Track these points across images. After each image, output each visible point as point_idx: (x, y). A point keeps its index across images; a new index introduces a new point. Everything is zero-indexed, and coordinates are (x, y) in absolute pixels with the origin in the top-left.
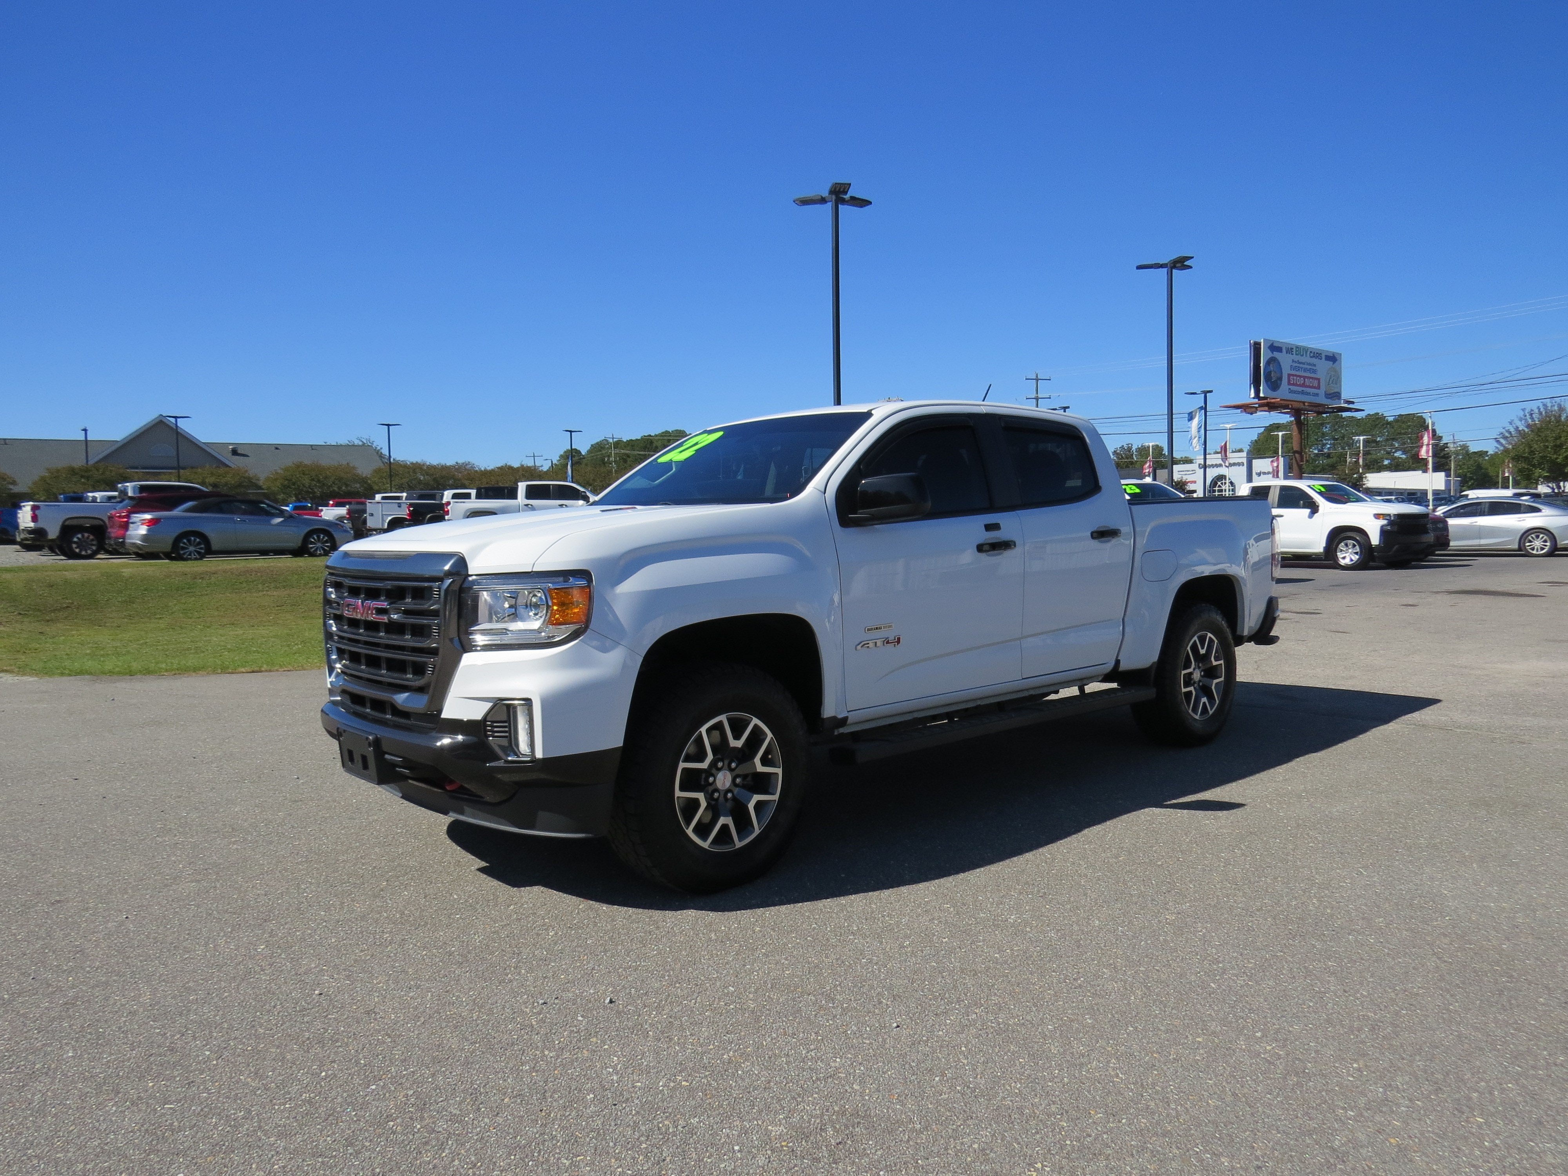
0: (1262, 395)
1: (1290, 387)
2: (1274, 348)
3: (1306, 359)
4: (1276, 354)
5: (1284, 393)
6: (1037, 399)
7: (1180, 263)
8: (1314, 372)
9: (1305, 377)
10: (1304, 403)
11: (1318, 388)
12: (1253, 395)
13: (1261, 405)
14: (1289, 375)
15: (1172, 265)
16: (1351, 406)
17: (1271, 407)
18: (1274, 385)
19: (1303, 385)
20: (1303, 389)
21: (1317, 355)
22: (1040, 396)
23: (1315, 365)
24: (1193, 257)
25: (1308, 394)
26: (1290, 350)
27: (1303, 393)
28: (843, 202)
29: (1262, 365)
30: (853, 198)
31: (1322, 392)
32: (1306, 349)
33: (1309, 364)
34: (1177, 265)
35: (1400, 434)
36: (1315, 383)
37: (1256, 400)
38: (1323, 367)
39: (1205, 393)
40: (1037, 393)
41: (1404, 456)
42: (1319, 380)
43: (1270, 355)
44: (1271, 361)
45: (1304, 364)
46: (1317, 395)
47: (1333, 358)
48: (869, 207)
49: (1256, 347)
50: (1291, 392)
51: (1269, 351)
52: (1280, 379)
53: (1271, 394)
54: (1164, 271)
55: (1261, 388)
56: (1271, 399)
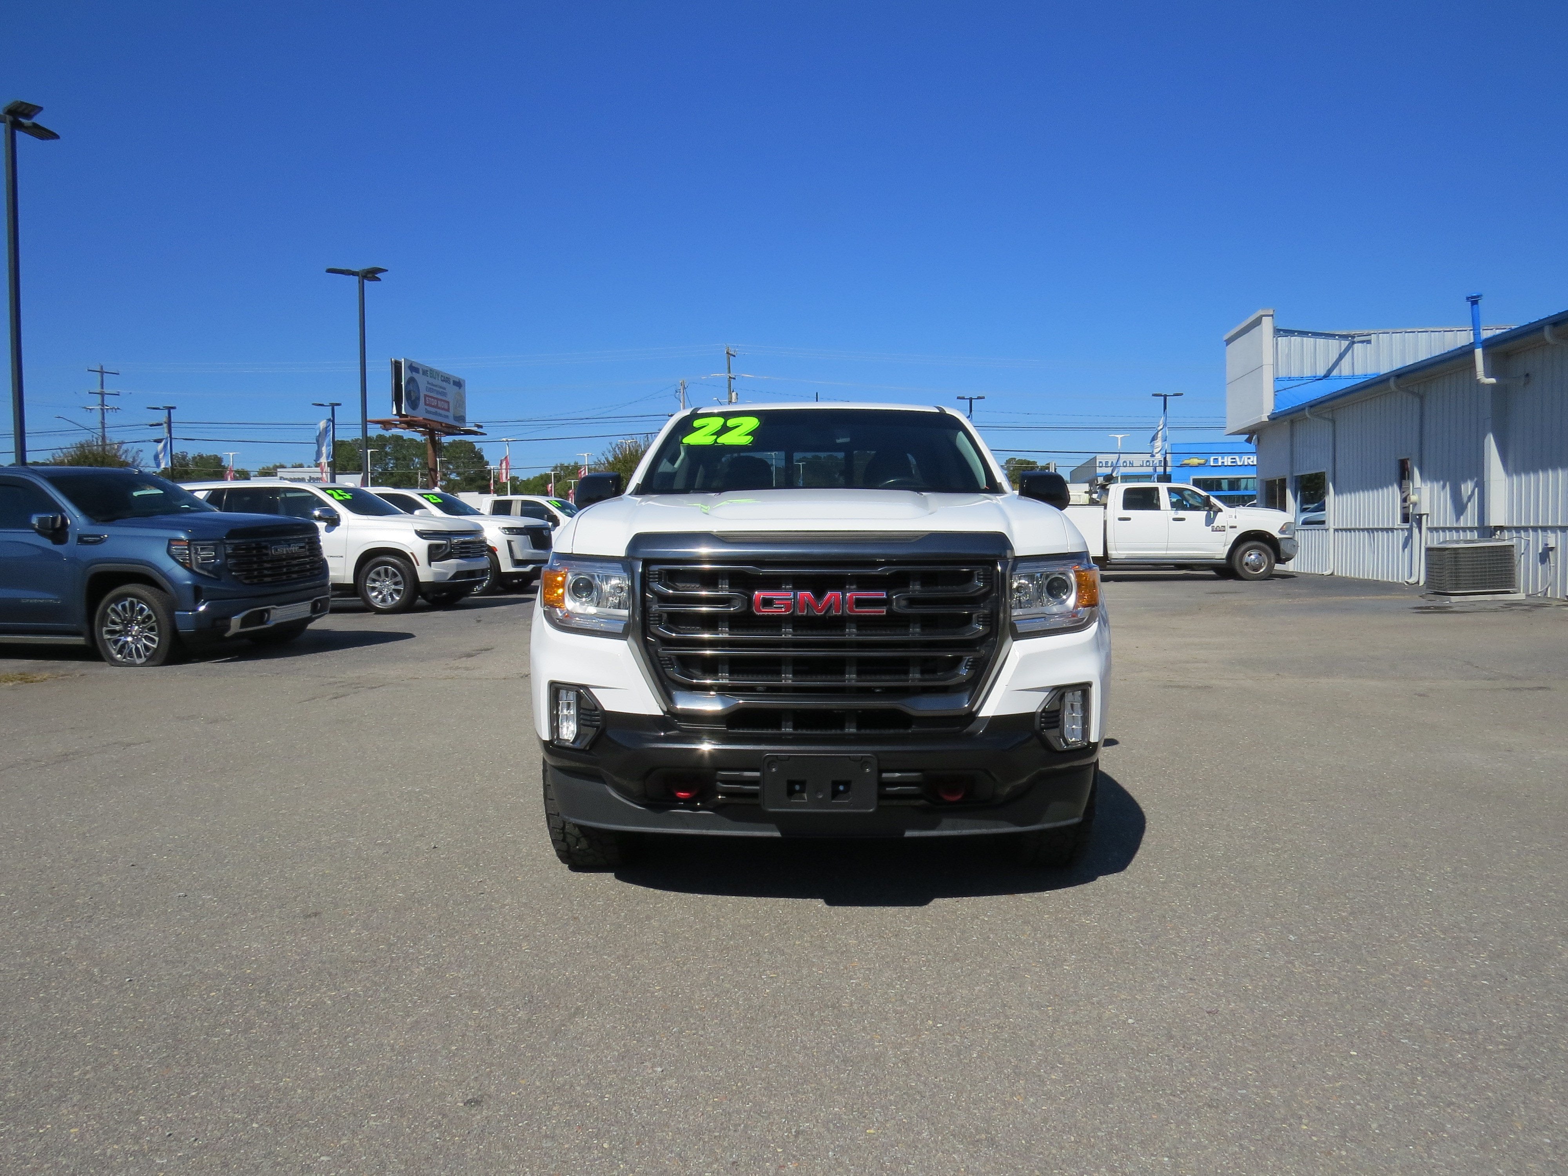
0: (403, 412)
1: (427, 407)
2: (412, 368)
3: (438, 382)
4: (415, 375)
5: (420, 414)
6: (102, 394)
7: (372, 274)
8: (445, 394)
9: (438, 399)
10: (441, 423)
11: (448, 410)
12: (395, 412)
13: (401, 422)
14: (426, 396)
15: (364, 274)
16: (480, 430)
17: (411, 425)
18: (414, 404)
19: (436, 407)
20: (436, 410)
21: (446, 379)
22: (106, 391)
23: (444, 389)
24: (387, 271)
25: (440, 415)
26: (425, 373)
27: (436, 414)
28: (21, 126)
29: (403, 383)
30: (35, 126)
31: (451, 414)
32: (438, 373)
33: (441, 387)
34: (369, 276)
35: (455, 457)
36: (446, 407)
37: (398, 417)
38: (451, 389)
39: (333, 405)
40: (102, 388)
41: (458, 478)
42: (448, 402)
43: (410, 374)
44: (411, 381)
45: (436, 386)
46: (447, 417)
47: (459, 384)
48: (53, 141)
49: (397, 366)
50: (428, 412)
51: (409, 372)
52: (418, 398)
53: (412, 412)
54: (356, 279)
55: (403, 405)
56: (411, 417)
